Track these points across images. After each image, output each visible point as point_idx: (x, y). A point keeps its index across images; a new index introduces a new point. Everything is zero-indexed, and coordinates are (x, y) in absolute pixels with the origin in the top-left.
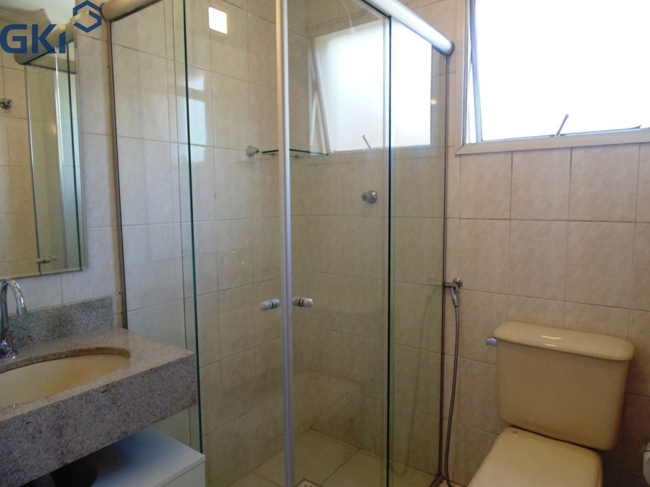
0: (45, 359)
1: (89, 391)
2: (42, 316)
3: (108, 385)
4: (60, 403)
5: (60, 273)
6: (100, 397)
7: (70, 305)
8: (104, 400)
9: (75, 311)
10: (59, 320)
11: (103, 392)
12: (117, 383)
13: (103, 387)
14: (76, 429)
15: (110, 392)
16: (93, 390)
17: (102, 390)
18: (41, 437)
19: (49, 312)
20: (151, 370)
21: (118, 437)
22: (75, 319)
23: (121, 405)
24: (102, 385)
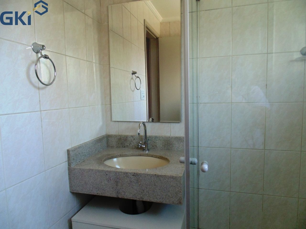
0: (152, 156)
1: (127, 172)
2: (161, 139)
3: (135, 173)
4: (117, 172)
5: (170, 123)
6: (132, 177)
7: (172, 137)
8: (133, 179)
9: (174, 140)
10: (167, 142)
11: (133, 175)
12: (139, 174)
13: (133, 173)
14: (122, 185)
15: (136, 176)
16: (129, 172)
17: (132, 174)
18: (111, 182)
19: (163, 138)
20: (155, 175)
21: (139, 198)
22: (173, 144)
23: (140, 185)
24: (133, 172)
